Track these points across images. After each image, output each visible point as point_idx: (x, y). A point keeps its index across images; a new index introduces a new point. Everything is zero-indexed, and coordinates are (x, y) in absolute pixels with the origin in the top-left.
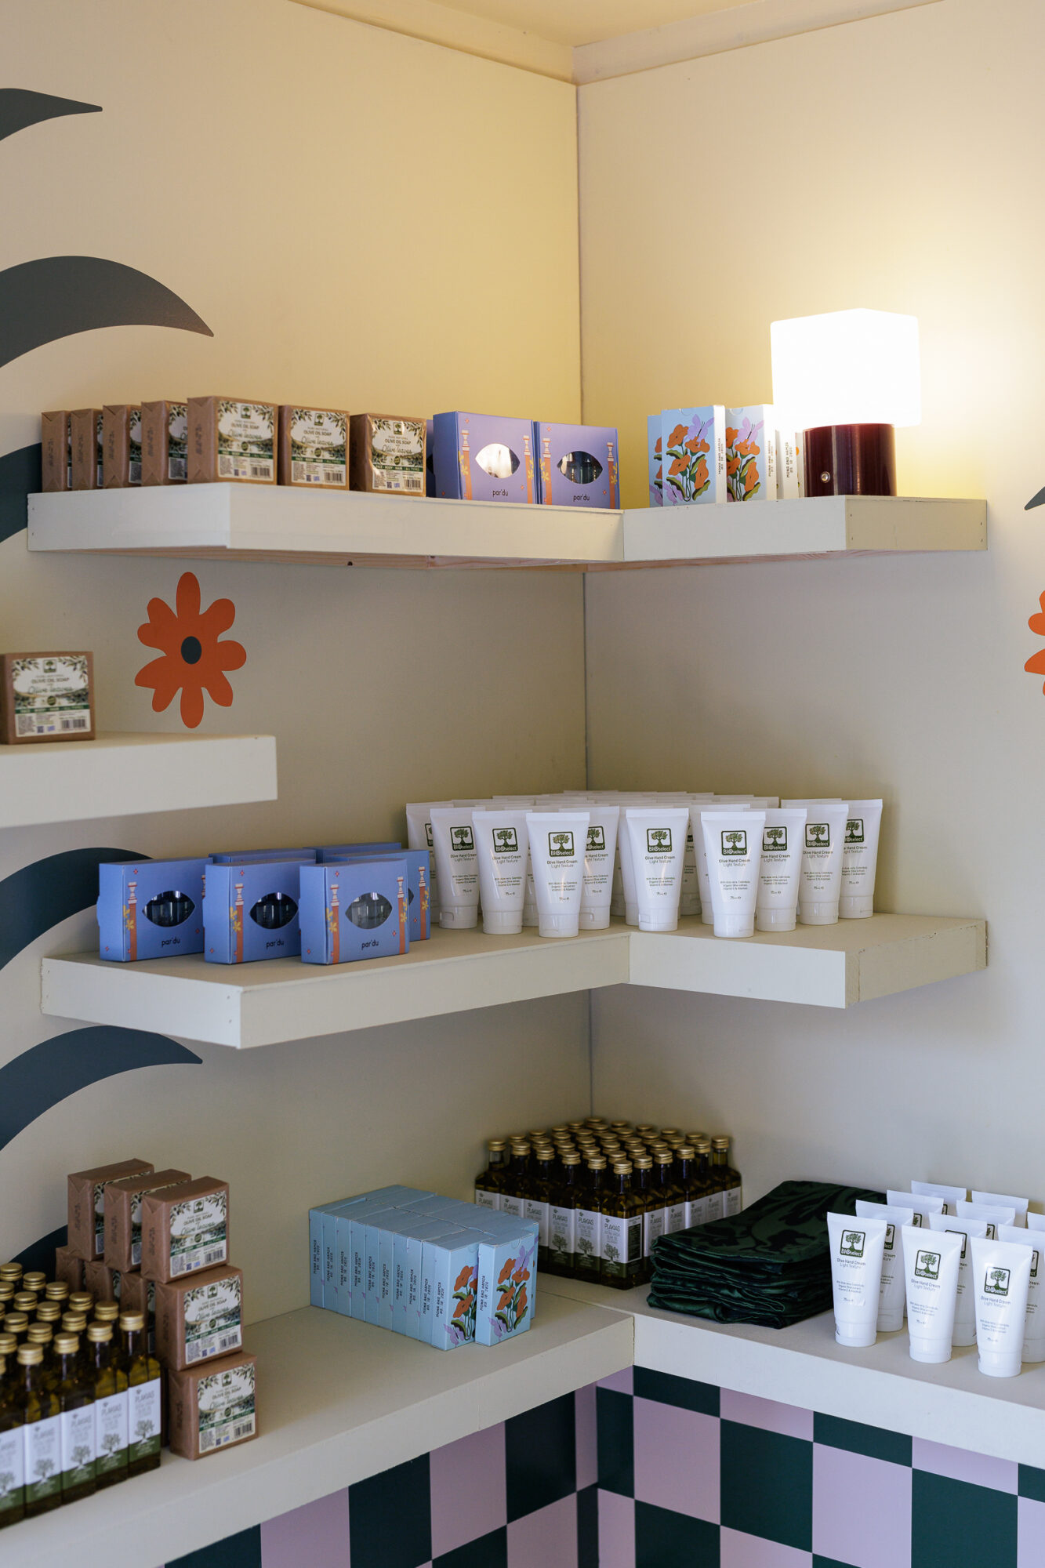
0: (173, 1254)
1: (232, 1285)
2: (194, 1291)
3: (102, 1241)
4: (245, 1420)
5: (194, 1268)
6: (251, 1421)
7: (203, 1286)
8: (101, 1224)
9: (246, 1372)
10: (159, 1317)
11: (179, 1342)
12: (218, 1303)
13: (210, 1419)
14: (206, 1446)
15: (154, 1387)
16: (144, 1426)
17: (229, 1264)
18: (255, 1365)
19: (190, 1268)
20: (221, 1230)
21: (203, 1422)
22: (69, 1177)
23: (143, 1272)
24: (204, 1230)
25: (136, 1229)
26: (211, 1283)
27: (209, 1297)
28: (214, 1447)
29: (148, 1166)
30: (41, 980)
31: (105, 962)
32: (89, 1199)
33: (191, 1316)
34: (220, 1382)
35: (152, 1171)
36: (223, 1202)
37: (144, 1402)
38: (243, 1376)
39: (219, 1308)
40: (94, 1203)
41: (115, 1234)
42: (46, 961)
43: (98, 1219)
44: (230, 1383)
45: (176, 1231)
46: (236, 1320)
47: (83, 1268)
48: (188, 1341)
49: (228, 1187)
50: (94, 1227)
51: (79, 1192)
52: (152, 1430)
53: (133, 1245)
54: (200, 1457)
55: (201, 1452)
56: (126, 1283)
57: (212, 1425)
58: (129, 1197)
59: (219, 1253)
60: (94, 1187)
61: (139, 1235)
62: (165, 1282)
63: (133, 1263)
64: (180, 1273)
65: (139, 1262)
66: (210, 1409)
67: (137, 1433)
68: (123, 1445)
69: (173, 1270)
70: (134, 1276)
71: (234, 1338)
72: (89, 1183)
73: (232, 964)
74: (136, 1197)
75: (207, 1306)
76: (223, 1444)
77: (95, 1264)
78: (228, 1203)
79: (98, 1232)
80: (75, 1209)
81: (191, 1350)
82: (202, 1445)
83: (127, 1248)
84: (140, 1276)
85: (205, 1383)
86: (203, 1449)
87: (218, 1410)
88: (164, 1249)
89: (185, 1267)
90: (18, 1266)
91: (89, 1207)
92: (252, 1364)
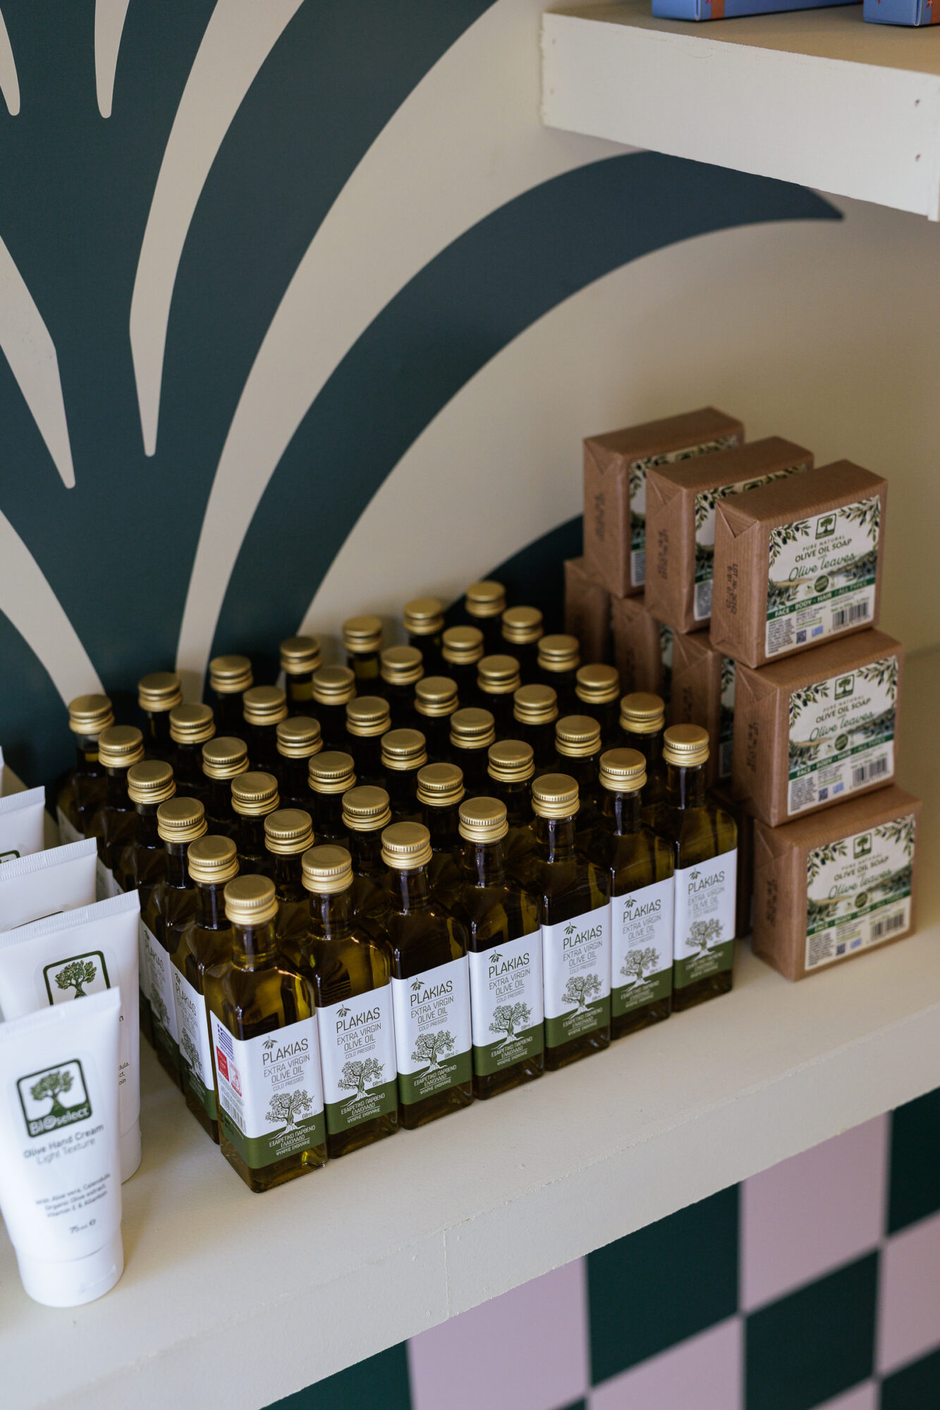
0: (772, 616)
1: (882, 673)
2: (809, 689)
3: (642, 563)
4: (892, 910)
5: (810, 639)
6: (903, 910)
7: (828, 678)
8: (642, 532)
9: (899, 831)
10: (741, 724)
11: (776, 779)
12: (854, 706)
13: (828, 915)
14: (818, 958)
15: (726, 864)
16: (702, 931)
17: (878, 628)
18: (917, 818)
19: (804, 639)
20: (866, 568)
21: (814, 920)
22: (587, 442)
23: (714, 638)
24: (835, 568)
25: (704, 557)
26: (841, 673)
27: (837, 697)
28: (834, 958)
29: (732, 425)
30: (541, 57)
31: (659, 21)
32: (620, 489)
33: (800, 733)
34: (850, 851)
35: (741, 437)
36: (873, 516)
37: (705, 892)
38: (894, 838)
39: (856, 714)
40: (629, 497)
41: (664, 562)
42: (551, 21)
43: (636, 524)
44: (869, 851)
45: (779, 573)
46: (886, 734)
47: (609, 605)
48: (794, 776)
49: (886, 488)
50: (628, 539)
51: (602, 472)
52: (718, 934)
53: (696, 586)
54: (802, 975)
55: (808, 967)
56: (684, 654)
57: (831, 924)
58: (692, 498)
59: (861, 609)
60: (628, 466)
61: (710, 567)
62: (754, 666)
63: (697, 617)
64: (783, 649)
65: (709, 615)
66: (830, 898)
67: (690, 943)
68: (664, 964)
69: (771, 643)
70: (696, 642)
71: (881, 765)
72: (619, 459)
73: (921, 26)
74: (705, 498)
75: (833, 713)
76: (849, 951)
77: (630, 604)
78: (883, 518)
79: (636, 547)
80: (598, 500)
81: (798, 792)
82: (811, 957)
83: (685, 591)
84: (709, 646)
85: (822, 855)
86: (811, 964)
87: (844, 898)
88: (755, 607)
89: (794, 637)
90: (497, 589)
91: (621, 503)
92: (912, 816)
